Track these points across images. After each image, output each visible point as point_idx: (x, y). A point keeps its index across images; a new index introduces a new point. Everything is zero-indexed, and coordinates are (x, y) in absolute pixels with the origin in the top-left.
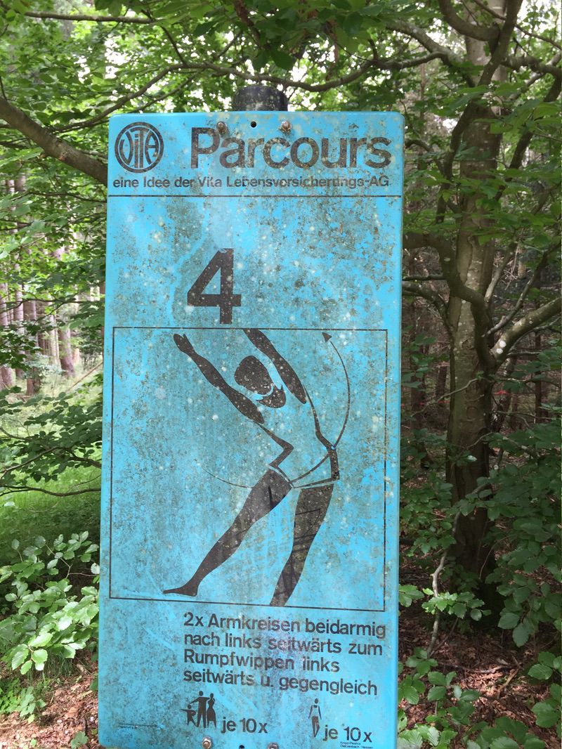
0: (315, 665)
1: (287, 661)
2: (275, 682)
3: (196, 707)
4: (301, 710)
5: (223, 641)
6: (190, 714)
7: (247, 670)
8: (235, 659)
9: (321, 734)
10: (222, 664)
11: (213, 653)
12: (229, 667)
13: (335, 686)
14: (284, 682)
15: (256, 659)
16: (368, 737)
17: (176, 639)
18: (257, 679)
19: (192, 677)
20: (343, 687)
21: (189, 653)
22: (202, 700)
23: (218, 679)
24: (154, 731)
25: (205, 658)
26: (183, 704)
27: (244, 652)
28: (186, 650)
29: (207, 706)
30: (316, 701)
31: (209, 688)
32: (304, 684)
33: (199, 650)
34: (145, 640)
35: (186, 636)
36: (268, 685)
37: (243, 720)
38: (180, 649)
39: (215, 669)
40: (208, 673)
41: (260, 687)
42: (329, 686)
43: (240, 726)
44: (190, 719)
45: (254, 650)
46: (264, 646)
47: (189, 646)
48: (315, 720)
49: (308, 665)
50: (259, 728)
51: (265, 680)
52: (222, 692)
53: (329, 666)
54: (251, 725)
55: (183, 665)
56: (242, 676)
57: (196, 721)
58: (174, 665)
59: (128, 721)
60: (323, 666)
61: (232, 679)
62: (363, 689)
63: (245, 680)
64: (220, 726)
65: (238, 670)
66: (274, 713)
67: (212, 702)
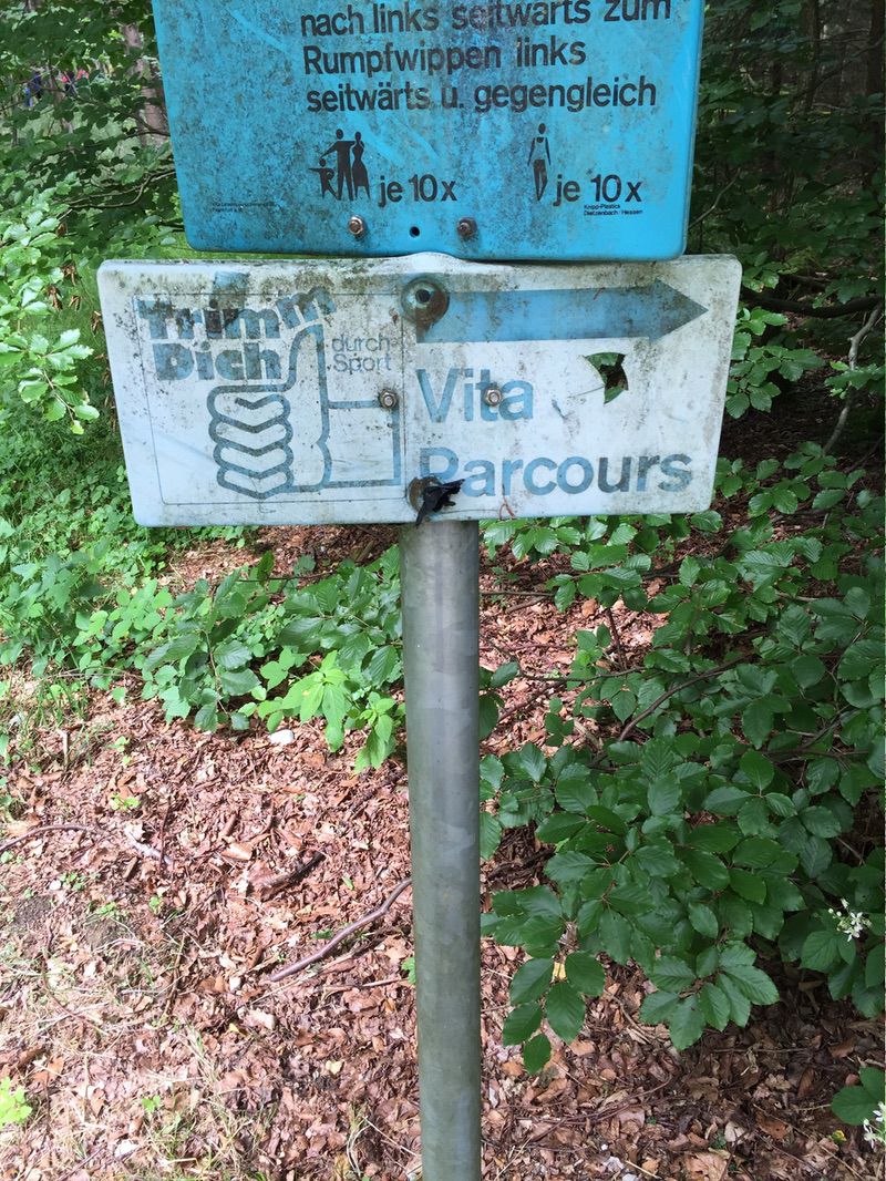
0: (540, 53)
1: (488, 50)
2: (466, 97)
3: (333, 162)
4: (514, 148)
5: (368, 23)
6: (325, 176)
7: (416, 78)
8: (393, 57)
9: (550, 195)
10: (372, 70)
11: (354, 49)
12: (383, 76)
13: (576, 95)
14: (482, 94)
15: (432, 52)
16: (634, 190)
17: (286, 29)
18: (435, 95)
19: (322, 103)
20: (593, 94)
21: (312, 55)
22: (342, 147)
23: (366, 102)
24: (271, 213)
25: (342, 62)
26: (311, 159)
27: (407, 41)
28: (306, 49)
29: (352, 158)
30: (542, 129)
31: (353, 122)
32: (519, 96)
33: (329, 45)
34: (234, 37)
35: (304, 19)
36: (454, 105)
37: (414, 180)
38: (293, 48)
39: (359, 81)
40: (349, 92)
41: (440, 109)
42: (566, 95)
43: (409, 189)
44: (326, 186)
45: (426, 34)
46: (445, 24)
47: (312, 40)
48: (539, 167)
49: (526, 57)
50: (441, 191)
51: (449, 94)
52: (375, 128)
53: (566, 53)
54: (428, 186)
55: (305, 81)
56: (408, 91)
57: (335, 188)
58: (288, 81)
59: (226, 199)
60: (554, 54)
61: (389, 100)
62: (629, 95)
63: (414, 100)
64: (375, 194)
65: (400, 79)
66: (466, 161)
67: (359, 150)
